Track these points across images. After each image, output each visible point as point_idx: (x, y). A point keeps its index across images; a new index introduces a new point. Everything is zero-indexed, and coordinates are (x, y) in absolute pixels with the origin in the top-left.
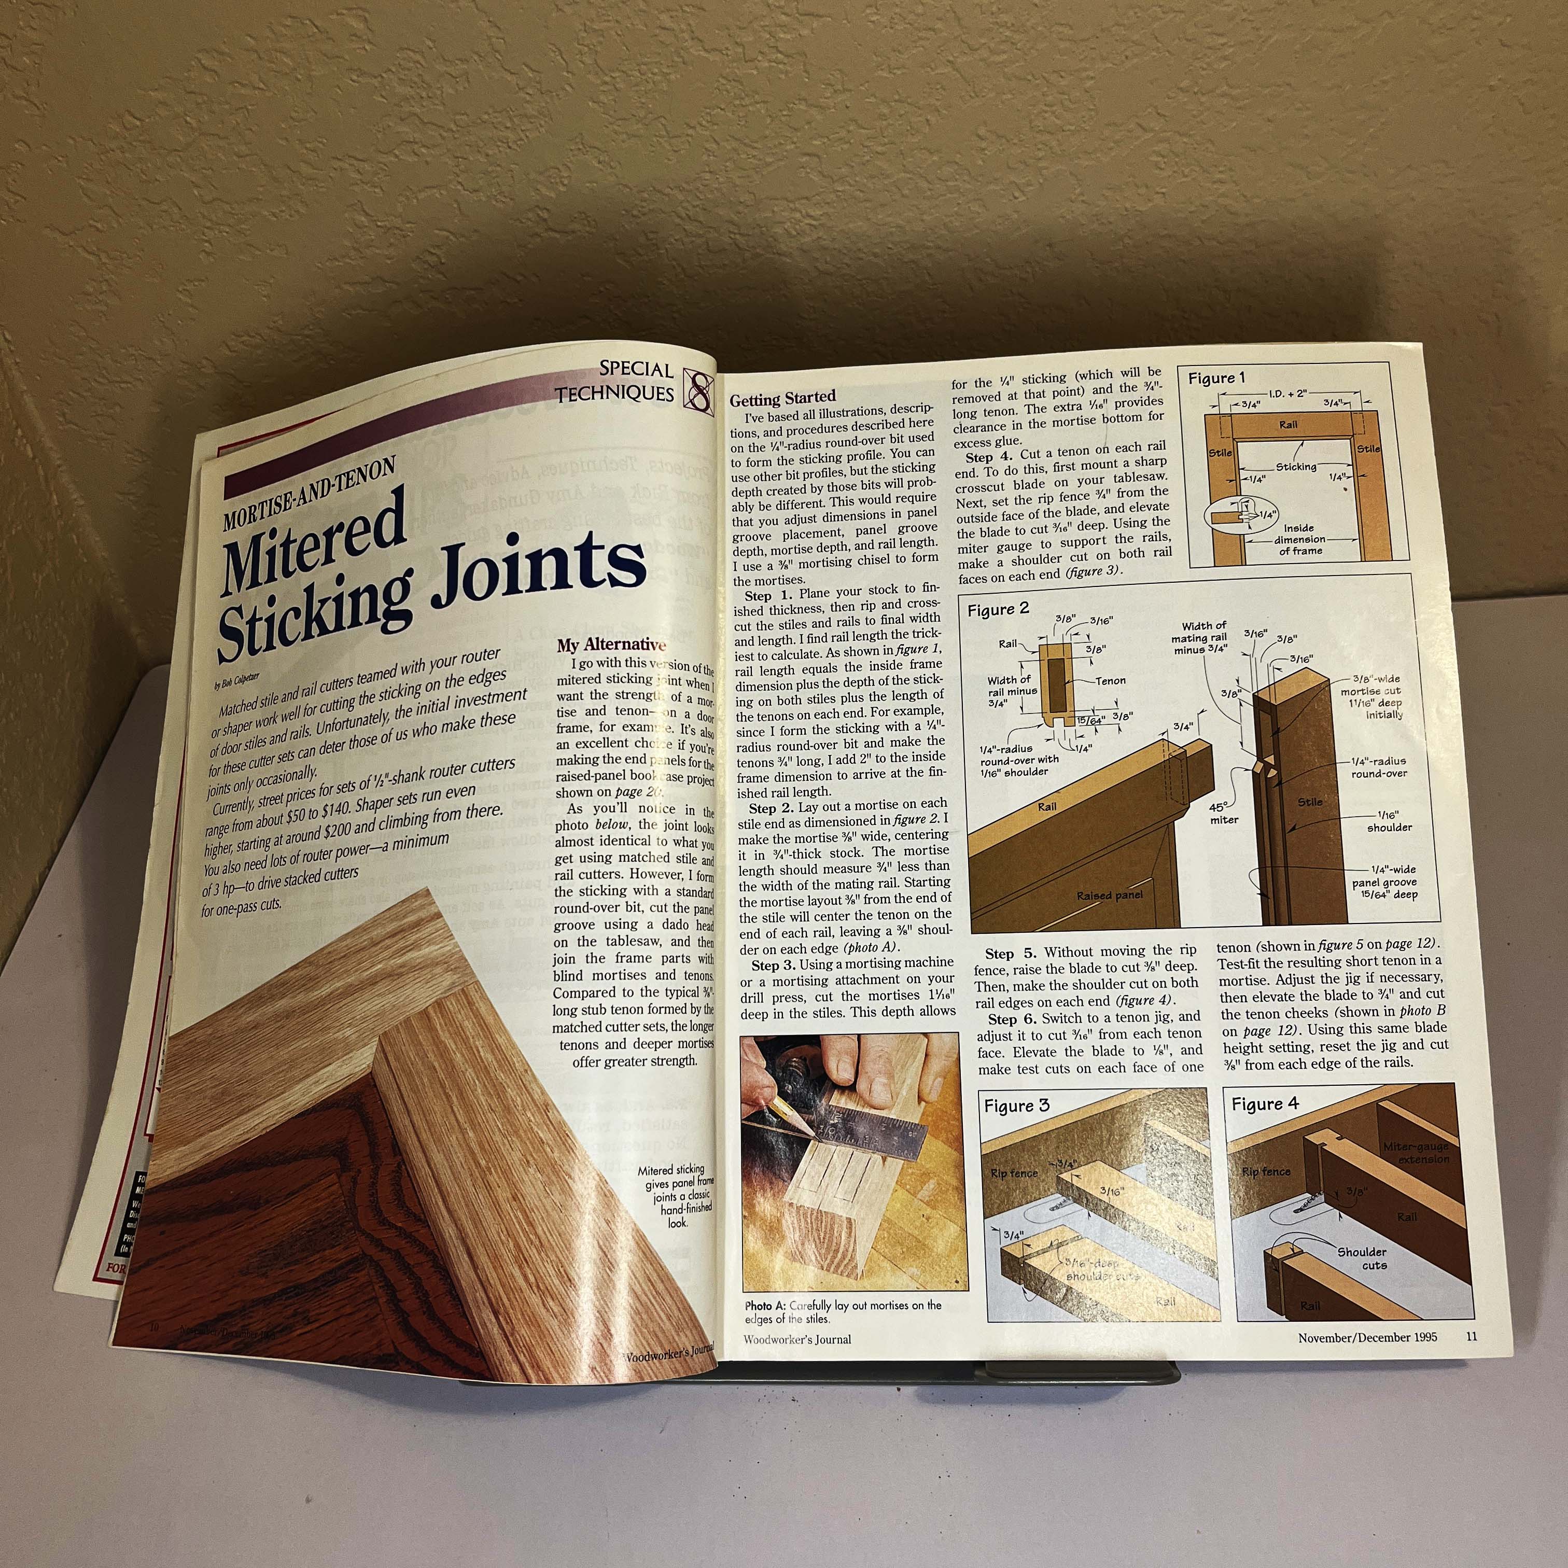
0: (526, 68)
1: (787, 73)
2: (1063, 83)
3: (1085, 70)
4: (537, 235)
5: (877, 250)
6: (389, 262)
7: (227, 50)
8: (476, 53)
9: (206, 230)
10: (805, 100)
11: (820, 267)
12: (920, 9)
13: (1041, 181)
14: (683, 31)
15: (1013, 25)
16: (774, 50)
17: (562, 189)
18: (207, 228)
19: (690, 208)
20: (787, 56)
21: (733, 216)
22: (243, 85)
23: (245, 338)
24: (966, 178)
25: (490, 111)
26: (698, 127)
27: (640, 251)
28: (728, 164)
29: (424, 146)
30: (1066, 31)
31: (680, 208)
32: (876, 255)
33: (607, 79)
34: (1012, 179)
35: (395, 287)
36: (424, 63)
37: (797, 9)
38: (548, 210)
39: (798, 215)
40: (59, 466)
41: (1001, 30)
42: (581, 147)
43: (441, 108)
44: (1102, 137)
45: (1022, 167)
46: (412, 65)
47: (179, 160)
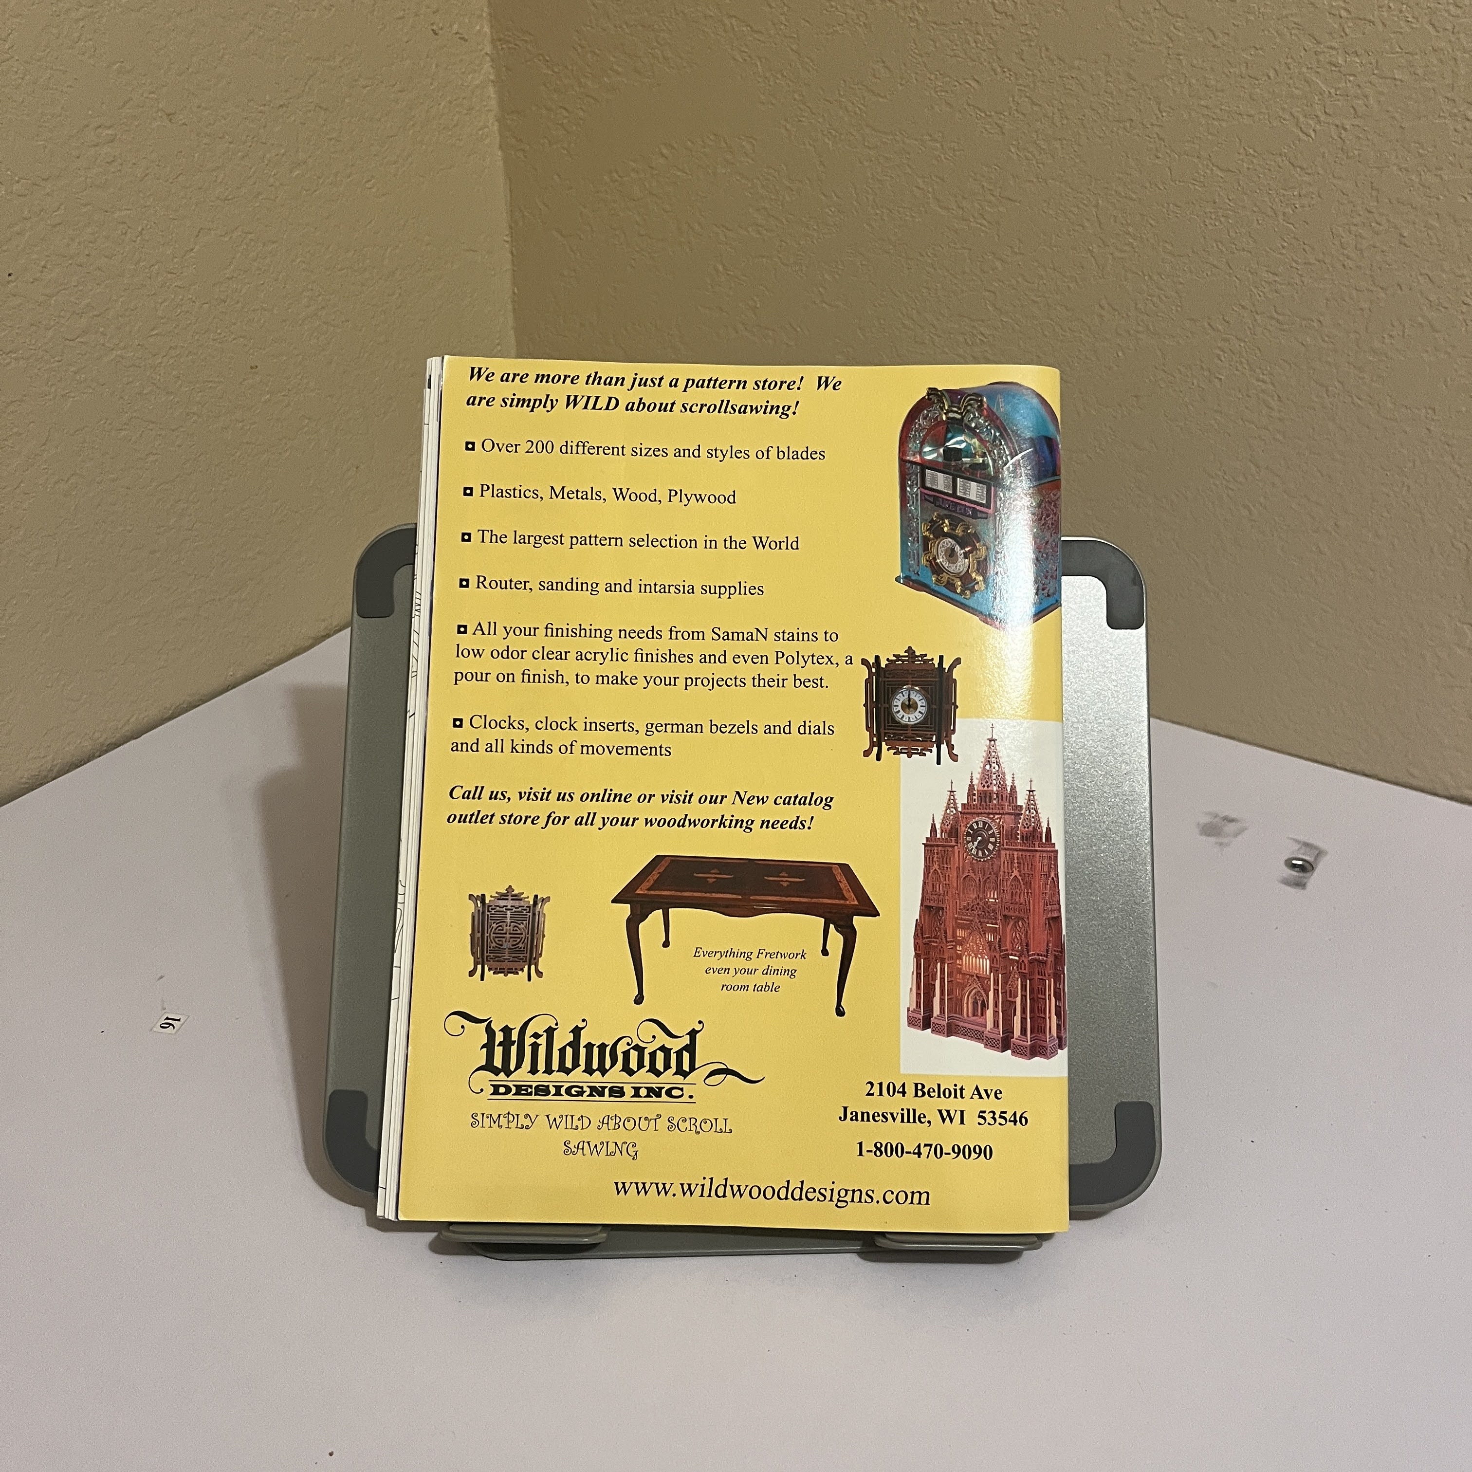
20: (989, 222)
22: (679, 169)
25: (807, 216)
30: (1168, 246)
33: (878, 212)
34: (1119, 342)
35: (727, 315)
36: (777, 177)
37: (1000, 193)
38: (825, 288)
41: (1128, 237)
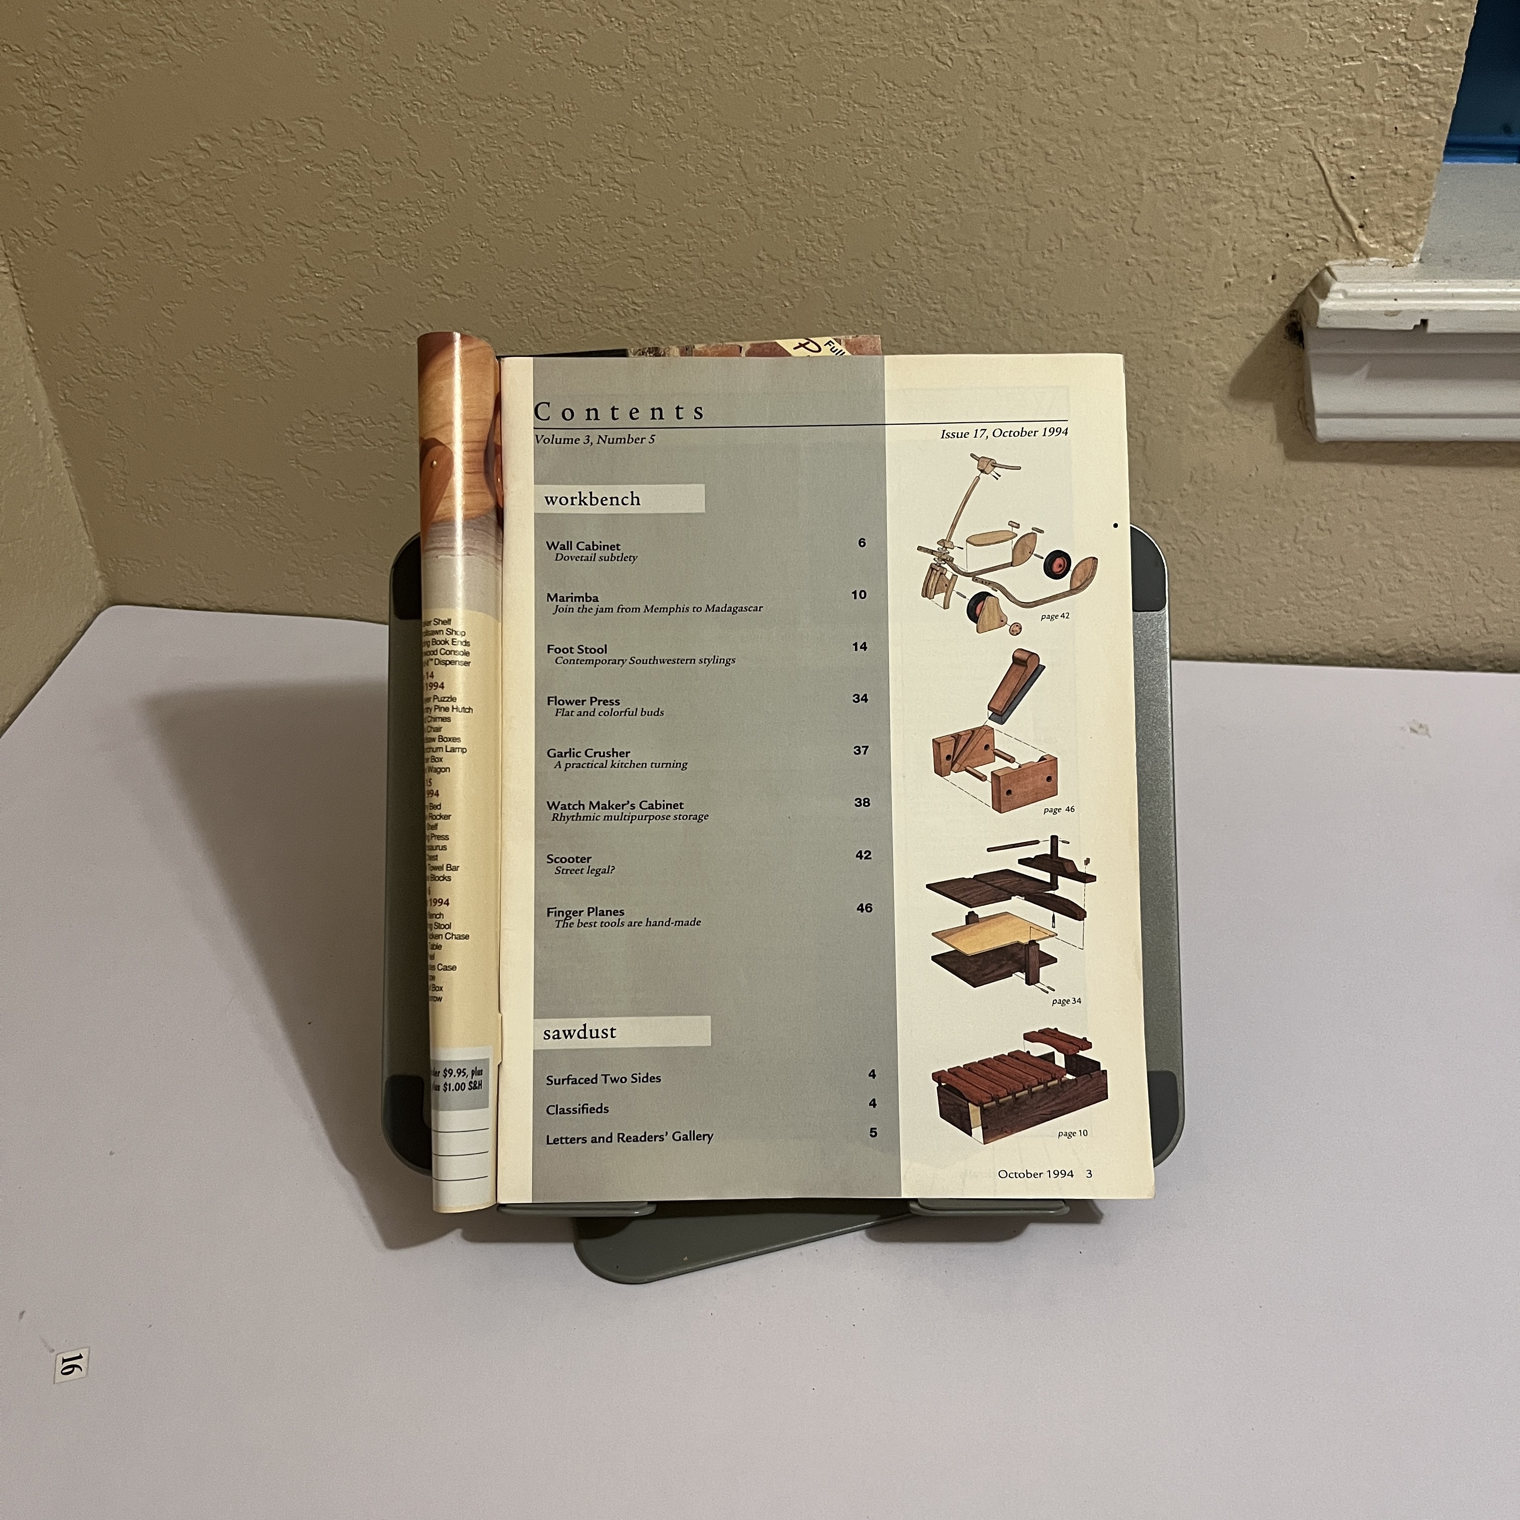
0: (433, 174)
1: (620, 197)
2: (819, 225)
3: (835, 218)
4: (433, 295)
6: (321, 303)
7: (218, 138)
8: (398, 160)
9: (188, 266)
10: (634, 218)
13: (805, 296)
14: (548, 160)
16: (611, 180)
17: (453, 263)
18: (190, 264)
19: (547, 288)
20: (622, 185)
21: (578, 297)
22: (227, 164)
23: (209, 350)
24: (749, 287)
25: (405, 201)
26: (555, 229)
27: (509, 316)
28: (576, 258)
29: (354, 221)
30: (822, 189)
31: (540, 287)
32: (682, 337)
33: (490, 187)
34: (784, 292)
35: (325, 323)
36: (358, 160)
37: (630, 153)
38: (442, 278)
39: (626, 301)
42: (469, 234)
43: (369, 195)
44: (849, 268)
45: (791, 284)
46: (351, 162)
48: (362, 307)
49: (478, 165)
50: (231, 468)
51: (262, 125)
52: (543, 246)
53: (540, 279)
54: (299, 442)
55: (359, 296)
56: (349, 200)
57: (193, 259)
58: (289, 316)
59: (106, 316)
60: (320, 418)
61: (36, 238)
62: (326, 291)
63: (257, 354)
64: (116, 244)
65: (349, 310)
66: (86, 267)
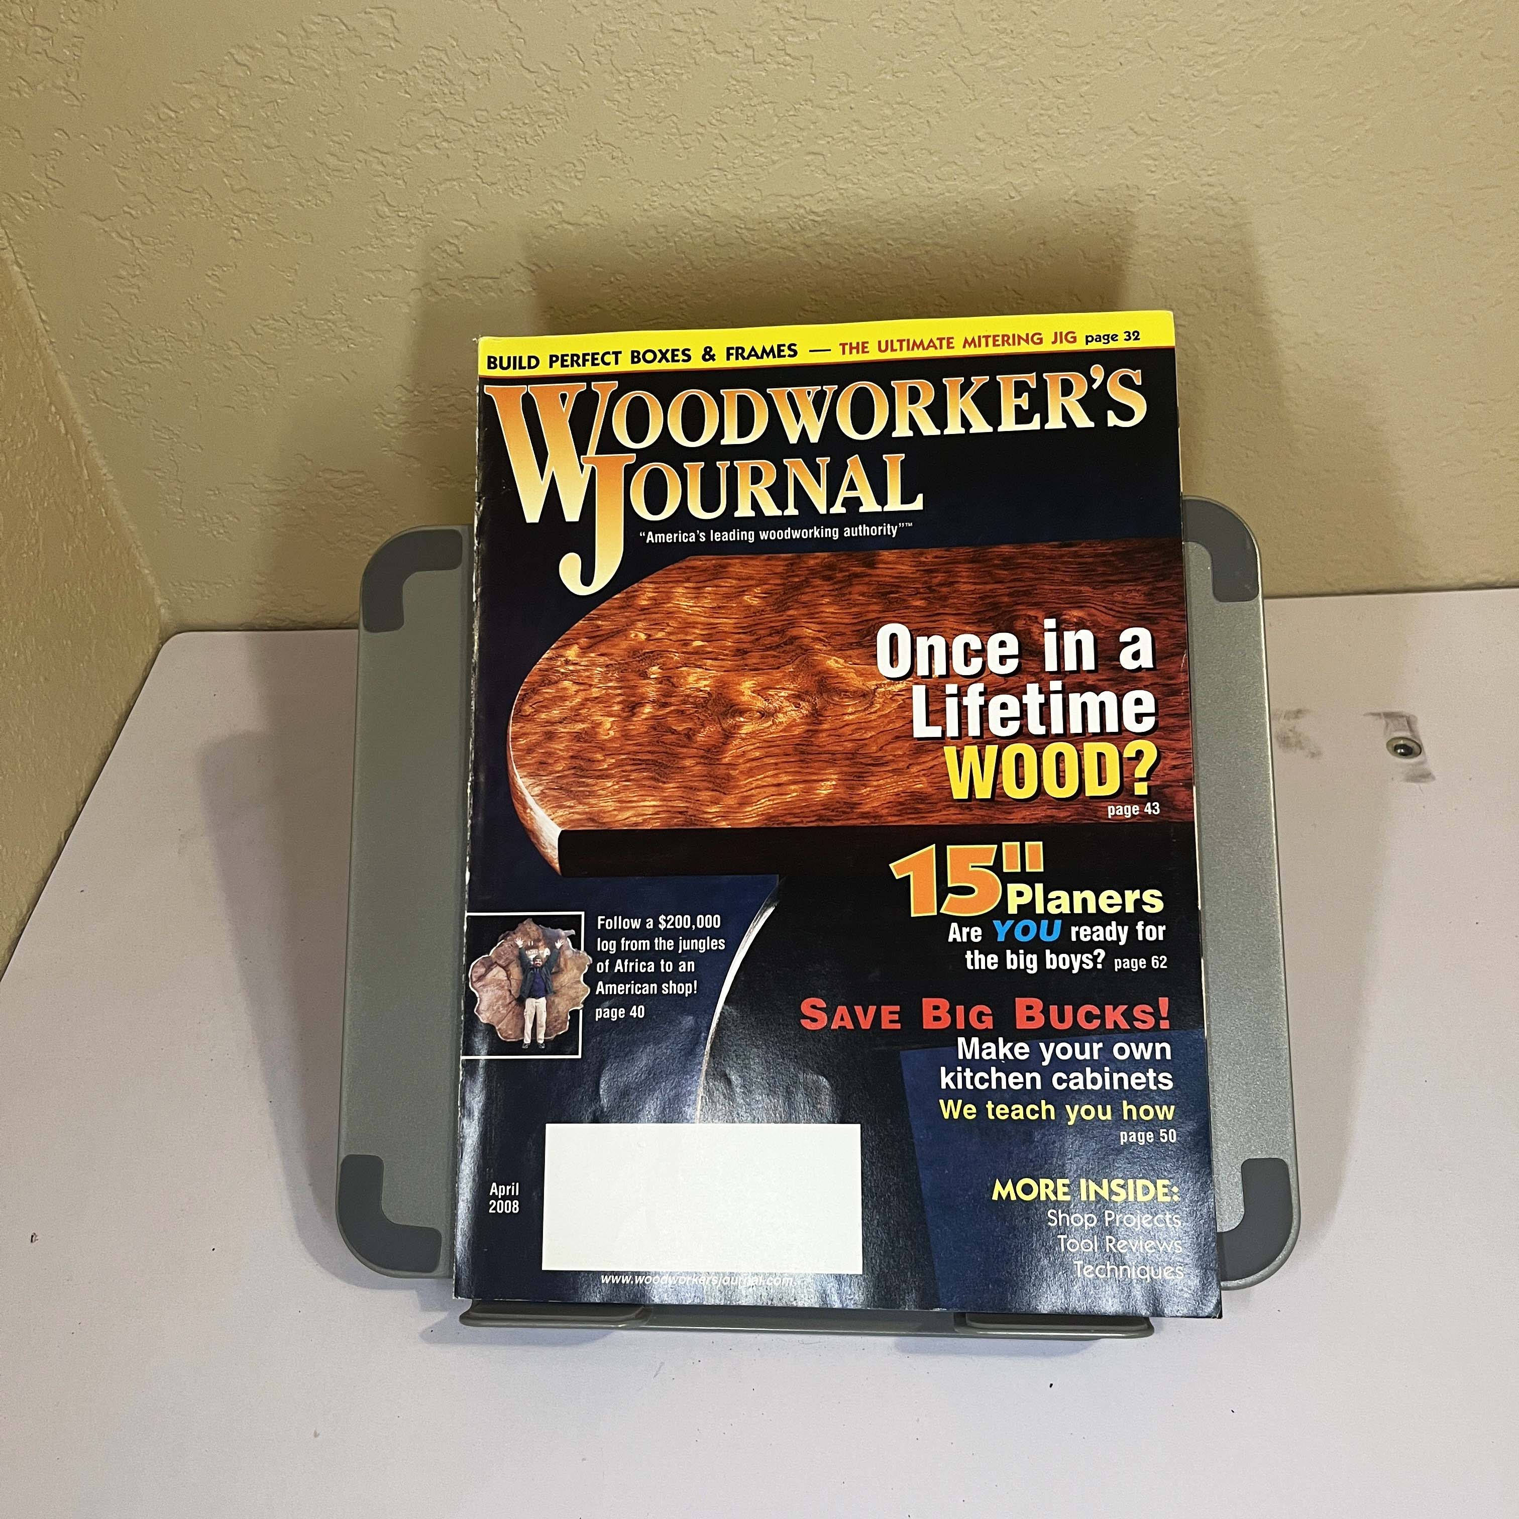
0: (544, 67)
1: (794, 74)
2: (1059, 87)
3: (1083, 75)
4: (552, 226)
5: (877, 246)
6: (409, 250)
7: (258, 46)
8: (497, 52)
10: (812, 101)
11: (823, 263)
12: (922, 15)
13: (1037, 182)
14: (697, 34)
15: (1012, 31)
16: (783, 53)
17: (577, 183)
18: (236, 216)
19: (698, 202)
20: (795, 58)
21: (740, 212)
22: (274, 80)
23: (270, 322)
24: (963, 178)
25: (509, 107)
26: (708, 125)
27: (650, 243)
28: (736, 161)
29: (445, 140)
30: (1063, 38)
31: (689, 203)
32: (875, 250)
33: (621, 78)
34: (1009, 179)
35: (414, 275)
36: (446, 60)
37: (805, 13)
38: (562, 203)
39: (802, 211)
40: (89, 442)
41: (1001, 36)
42: (595, 143)
43: (462, 104)
44: (1098, 140)
45: (1018, 168)
46: (435, 62)
47: (210, 149)
48: (461, 250)
49: (602, 49)
50: (309, 463)
51: (315, 23)
52: (692, 149)
53: (691, 193)
54: (392, 425)
55: (457, 236)
56: (436, 113)
57: (240, 209)
58: (368, 270)
59: (136, 291)
60: (416, 393)
61: (39, 201)
62: (413, 234)
63: (329, 321)
64: (140, 198)
65: (445, 255)
66: (106, 232)
